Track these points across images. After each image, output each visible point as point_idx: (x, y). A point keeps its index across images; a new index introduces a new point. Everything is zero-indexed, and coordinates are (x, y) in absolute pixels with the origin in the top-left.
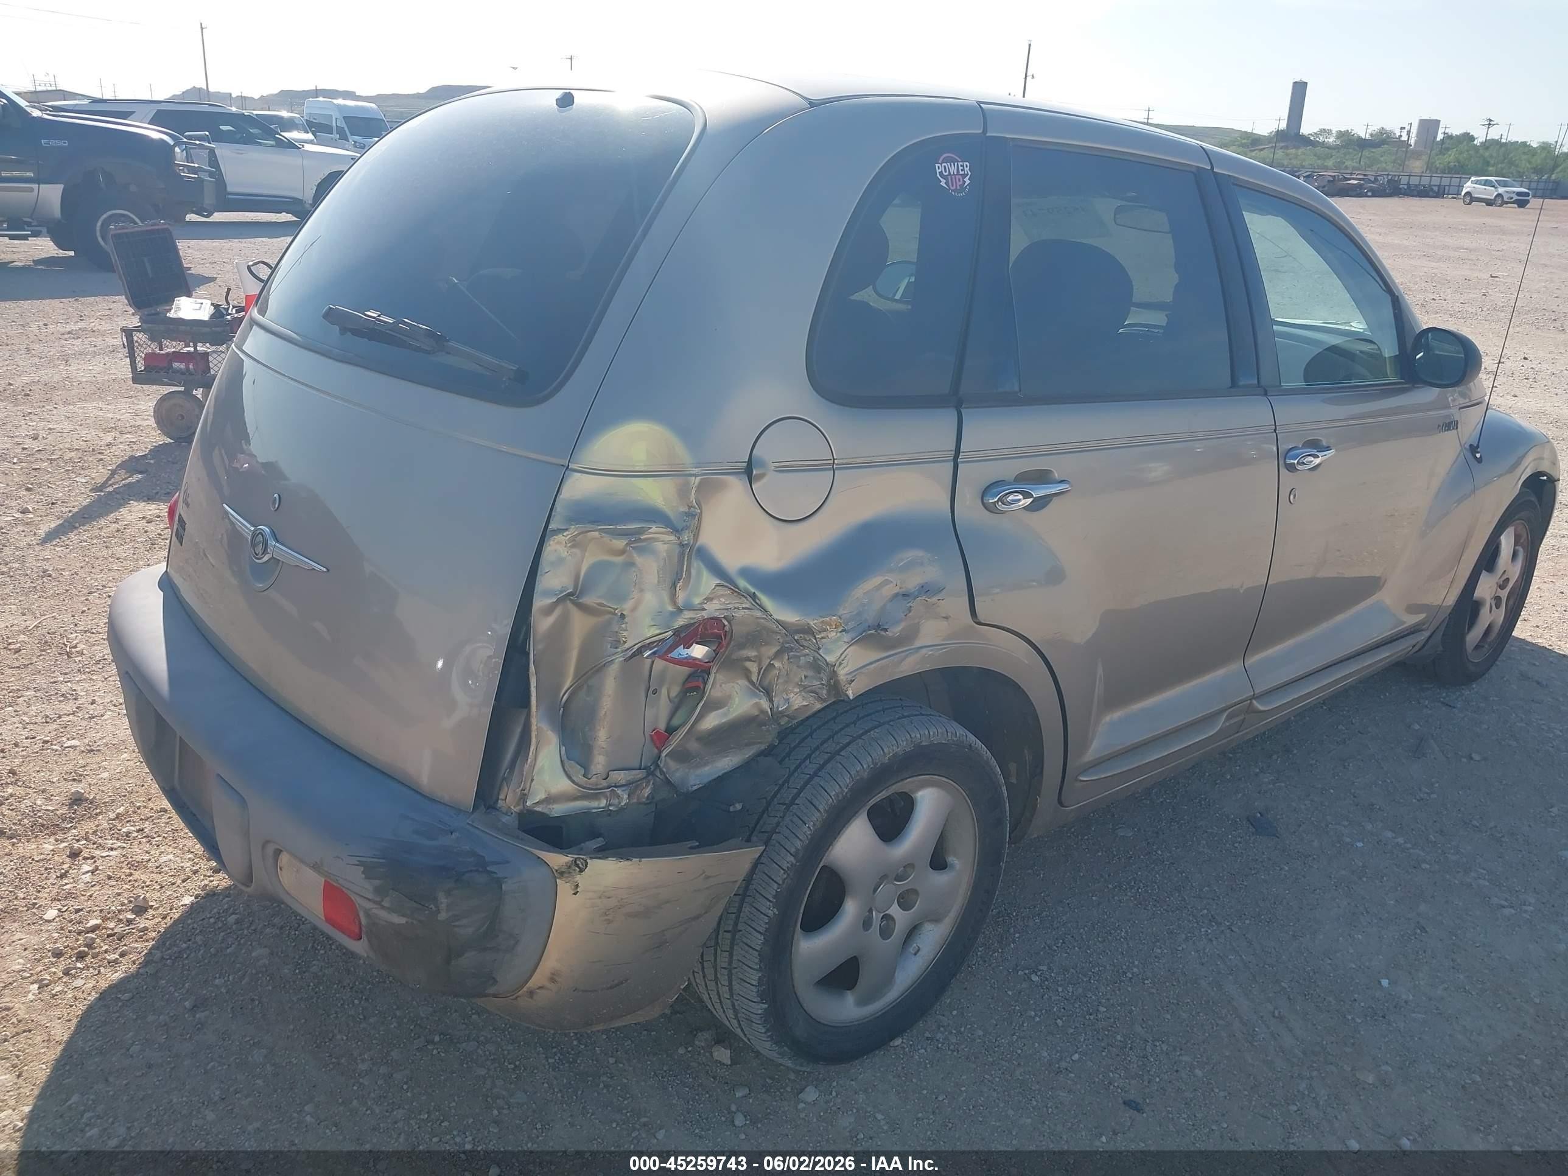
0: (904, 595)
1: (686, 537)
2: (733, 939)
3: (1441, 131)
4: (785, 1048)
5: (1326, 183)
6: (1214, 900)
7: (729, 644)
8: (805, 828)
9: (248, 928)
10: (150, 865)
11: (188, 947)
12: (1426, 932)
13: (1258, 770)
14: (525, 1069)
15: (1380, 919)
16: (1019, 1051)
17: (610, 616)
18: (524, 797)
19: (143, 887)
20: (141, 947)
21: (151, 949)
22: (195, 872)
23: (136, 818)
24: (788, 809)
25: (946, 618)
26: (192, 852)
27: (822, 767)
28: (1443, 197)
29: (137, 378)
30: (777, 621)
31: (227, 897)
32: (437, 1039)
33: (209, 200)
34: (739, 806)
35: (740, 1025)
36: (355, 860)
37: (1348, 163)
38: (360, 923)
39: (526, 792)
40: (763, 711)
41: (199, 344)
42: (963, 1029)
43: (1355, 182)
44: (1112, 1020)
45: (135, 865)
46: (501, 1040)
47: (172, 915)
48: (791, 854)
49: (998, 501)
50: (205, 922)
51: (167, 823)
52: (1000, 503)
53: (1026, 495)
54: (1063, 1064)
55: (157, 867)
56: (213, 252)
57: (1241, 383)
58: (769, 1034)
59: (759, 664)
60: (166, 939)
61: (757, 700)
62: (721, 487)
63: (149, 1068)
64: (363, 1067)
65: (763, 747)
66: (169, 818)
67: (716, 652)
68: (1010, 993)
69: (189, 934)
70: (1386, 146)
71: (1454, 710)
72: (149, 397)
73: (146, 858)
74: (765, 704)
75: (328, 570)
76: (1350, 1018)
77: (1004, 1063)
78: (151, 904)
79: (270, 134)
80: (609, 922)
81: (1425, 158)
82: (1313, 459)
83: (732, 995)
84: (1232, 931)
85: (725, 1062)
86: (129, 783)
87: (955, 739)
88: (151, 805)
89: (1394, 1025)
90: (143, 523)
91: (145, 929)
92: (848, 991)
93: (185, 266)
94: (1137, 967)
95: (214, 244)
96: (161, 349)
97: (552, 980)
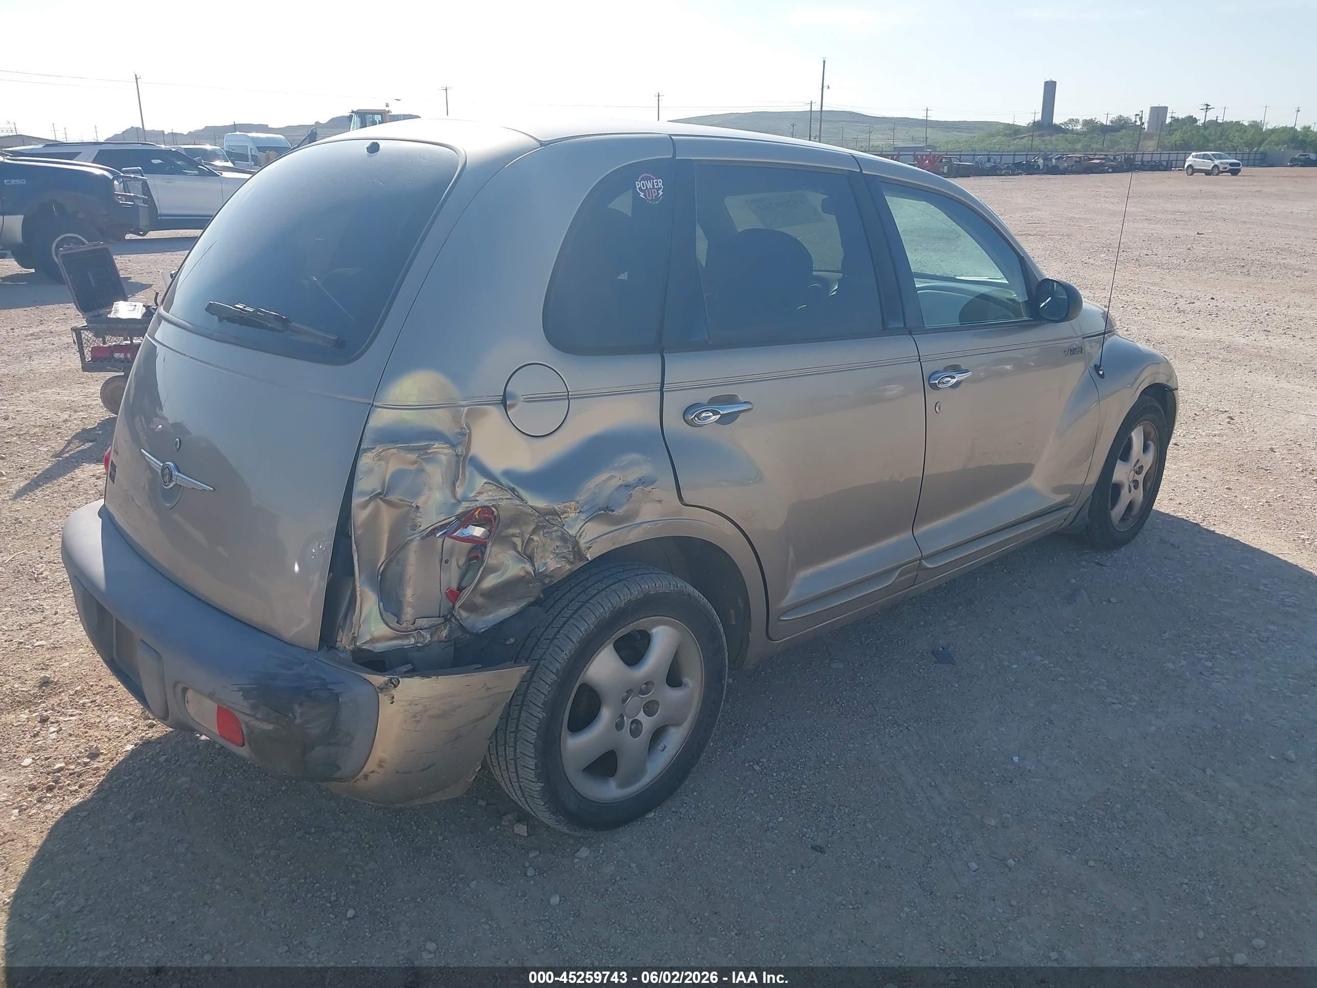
0: (626, 486)
1: (460, 450)
2: (516, 736)
3: (1169, 115)
4: (561, 817)
5: (1073, 163)
6: (898, 709)
7: (498, 524)
8: (563, 655)
9: (175, 764)
10: (101, 725)
11: (129, 779)
12: (1053, 723)
13: (946, 618)
14: (377, 847)
15: (1022, 716)
16: (740, 817)
17: (408, 508)
18: (354, 639)
19: (95, 741)
20: (93, 782)
21: (102, 782)
22: (135, 728)
23: (90, 693)
24: (551, 642)
25: (660, 501)
26: (132, 715)
27: (575, 612)
28: (1171, 170)
29: (86, 367)
30: (531, 507)
31: (159, 744)
32: (313, 830)
33: (143, 222)
34: (512, 640)
35: (526, 801)
36: (236, 688)
37: (1094, 146)
38: (243, 734)
39: (356, 635)
40: (528, 573)
41: (135, 338)
42: (700, 805)
43: (1098, 161)
44: (811, 794)
45: (90, 726)
46: (361, 829)
47: (117, 758)
48: (554, 674)
49: (694, 417)
50: (143, 761)
51: (114, 696)
52: (696, 419)
53: (715, 413)
54: (771, 824)
55: (106, 726)
56: (149, 264)
57: (891, 326)
58: (547, 806)
59: (522, 538)
60: (113, 775)
61: (524, 565)
62: (484, 414)
63: (101, 860)
64: (258, 852)
65: (532, 600)
66: (115, 692)
67: (489, 531)
68: (737, 778)
69: (130, 770)
70: (1124, 130)
71: (1104, 568)
72: (96, 382)
73: (98, 720)
74: (529, 568)
75: (214, 489)
76: (986, 784)
77: (727, 826)
78: (102, 751)
79: (194, 165)
80: (418, 722)
81: (1156, 138)
82: (950, 379)
83: (518, 779)
84: (909, 730)
85: (523, 834)
86: (84, 669)
87: (677, 589)
88: (102, 684)
89: (1018, 786)
90: (93, 480)
91: (97, 768)
92: (611, 778)
93: (121, 276)
94: (834, 757)
95: (151, 257)
96: (104, 343)
97: (380, 766)
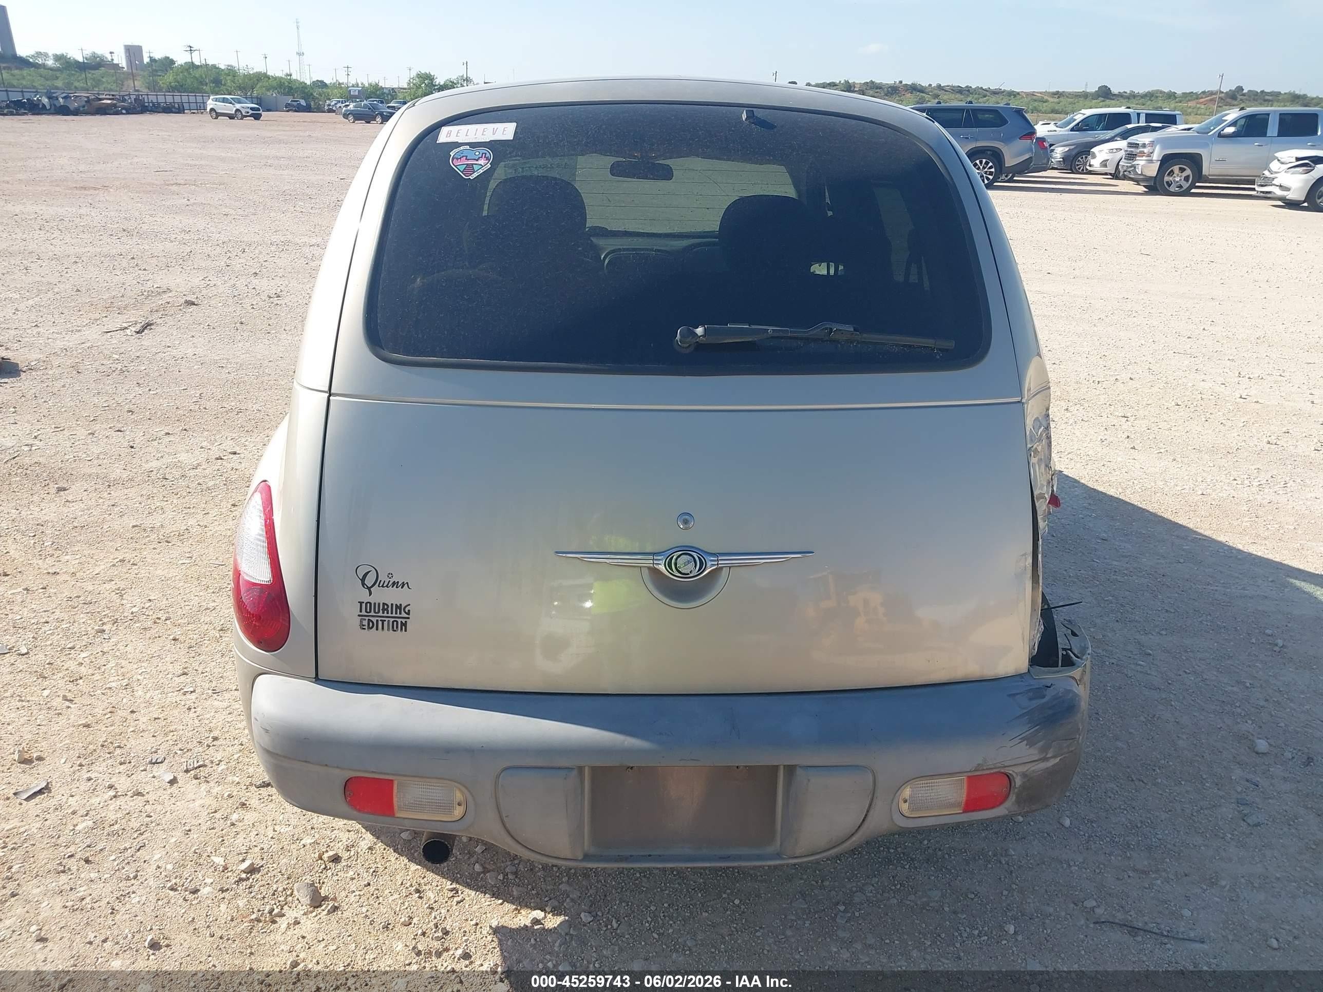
3: (145, 55)
28: (184, 113)
37: (76, 84)
38: (1011, 788)
43: (109, 102)
